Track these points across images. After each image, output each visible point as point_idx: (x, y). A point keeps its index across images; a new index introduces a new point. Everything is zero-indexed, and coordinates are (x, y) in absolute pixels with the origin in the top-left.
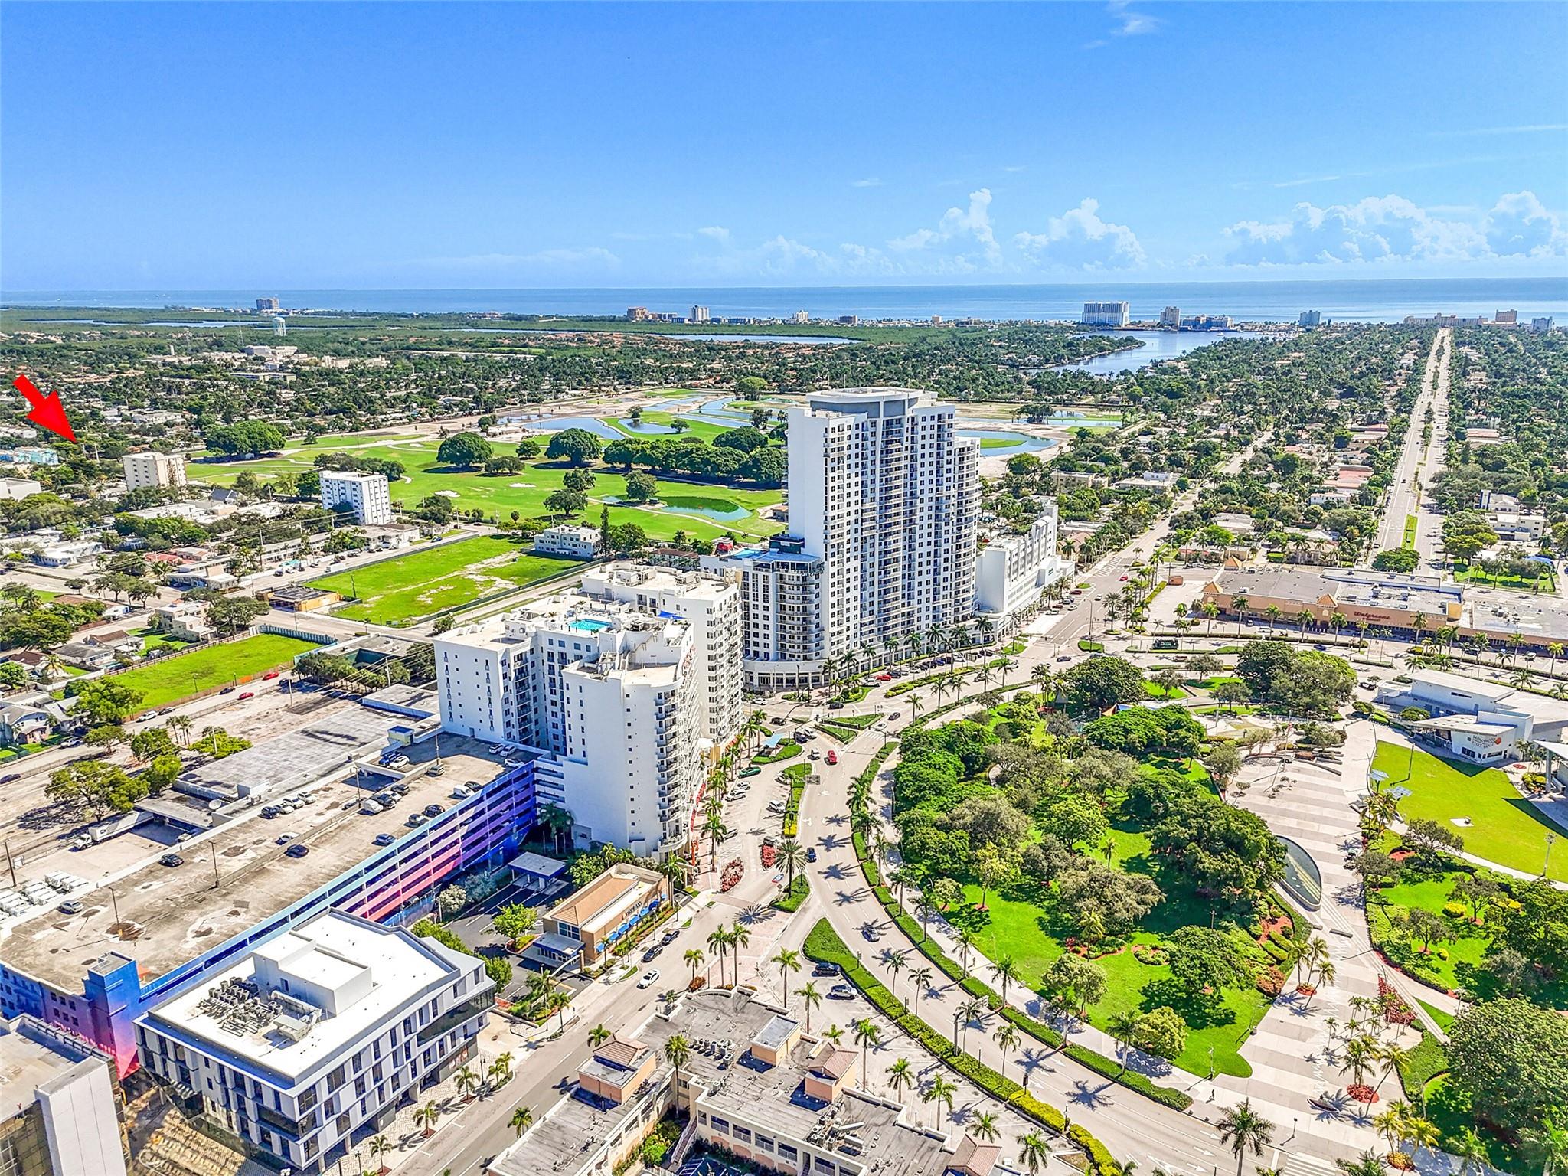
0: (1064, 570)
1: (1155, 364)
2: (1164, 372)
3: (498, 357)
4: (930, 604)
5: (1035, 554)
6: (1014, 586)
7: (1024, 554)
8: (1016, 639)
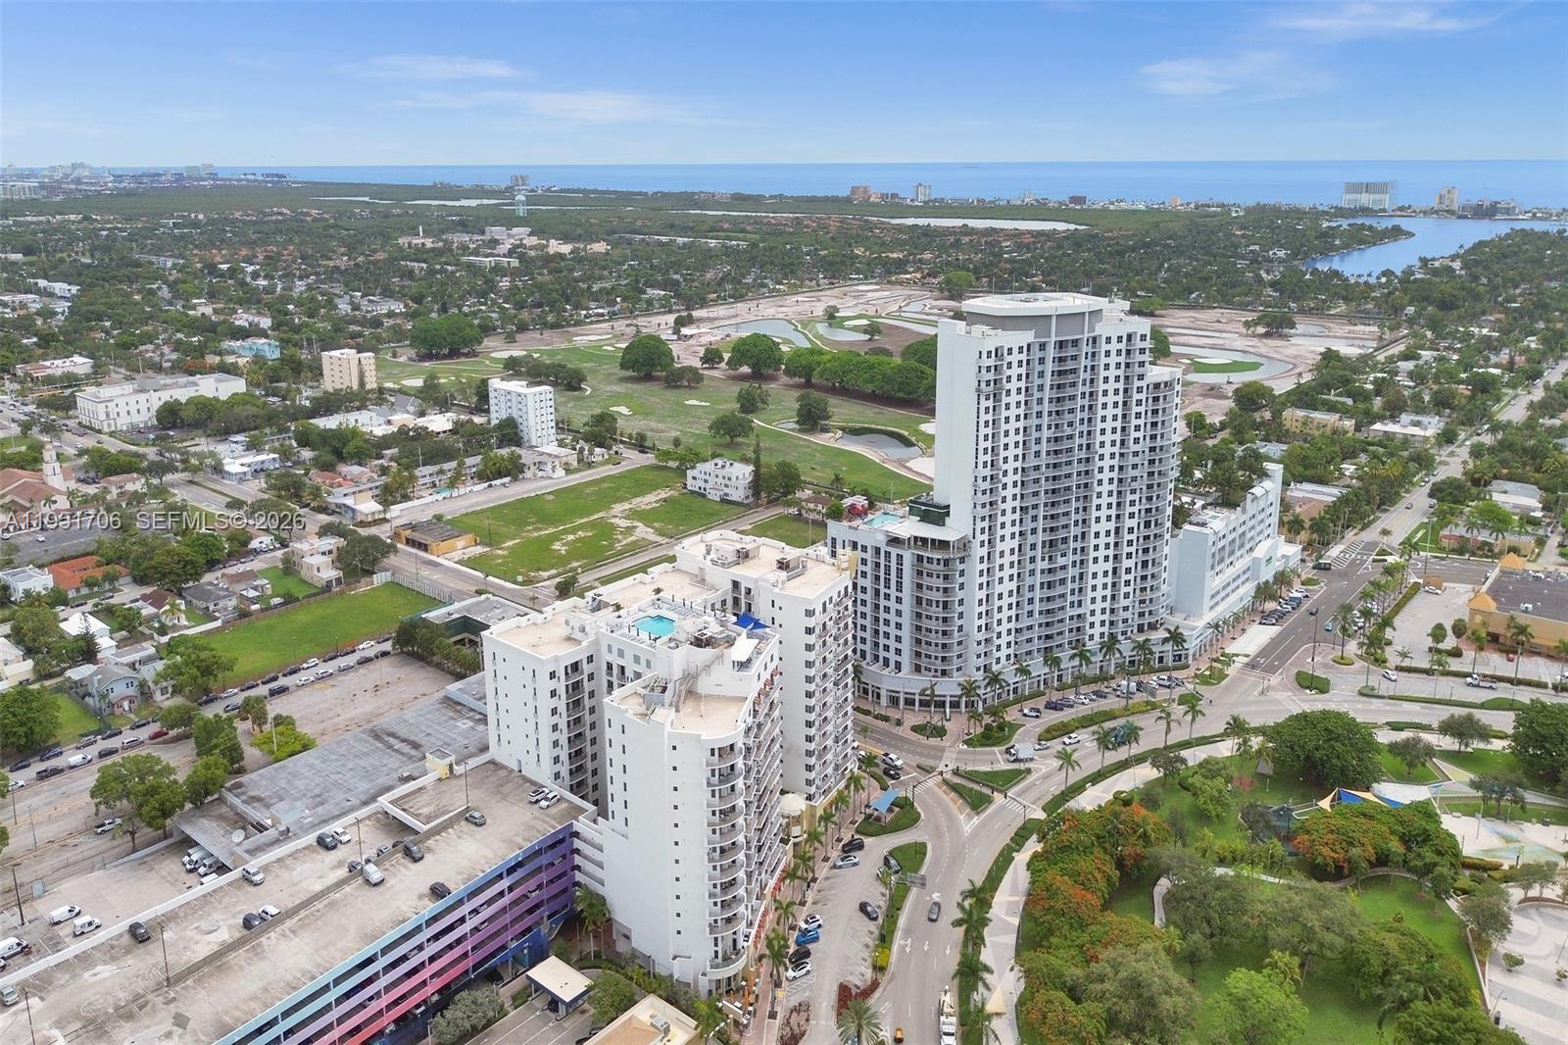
0: (1286, 557)
1: (1424, 261)
2: (1435, 272)
3: (713, 243)
4: (1107, 605)
5: (1249, 536)
6: (1219, 581)
7: (1234, 535)
8: (1216, 660)
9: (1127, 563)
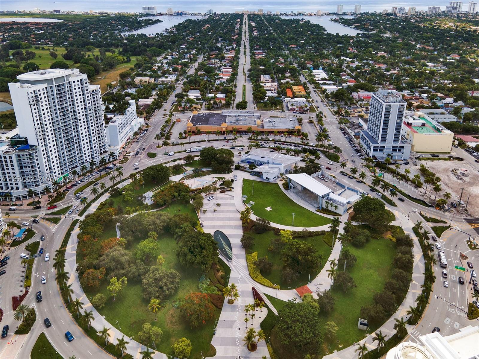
0: (140, 123)
1: (166, 30)
2: (169, 33)
5: (129, 120)
6: (122, 135)
7: (124, 122)
8: (125, 155)
9: (93, 139)
